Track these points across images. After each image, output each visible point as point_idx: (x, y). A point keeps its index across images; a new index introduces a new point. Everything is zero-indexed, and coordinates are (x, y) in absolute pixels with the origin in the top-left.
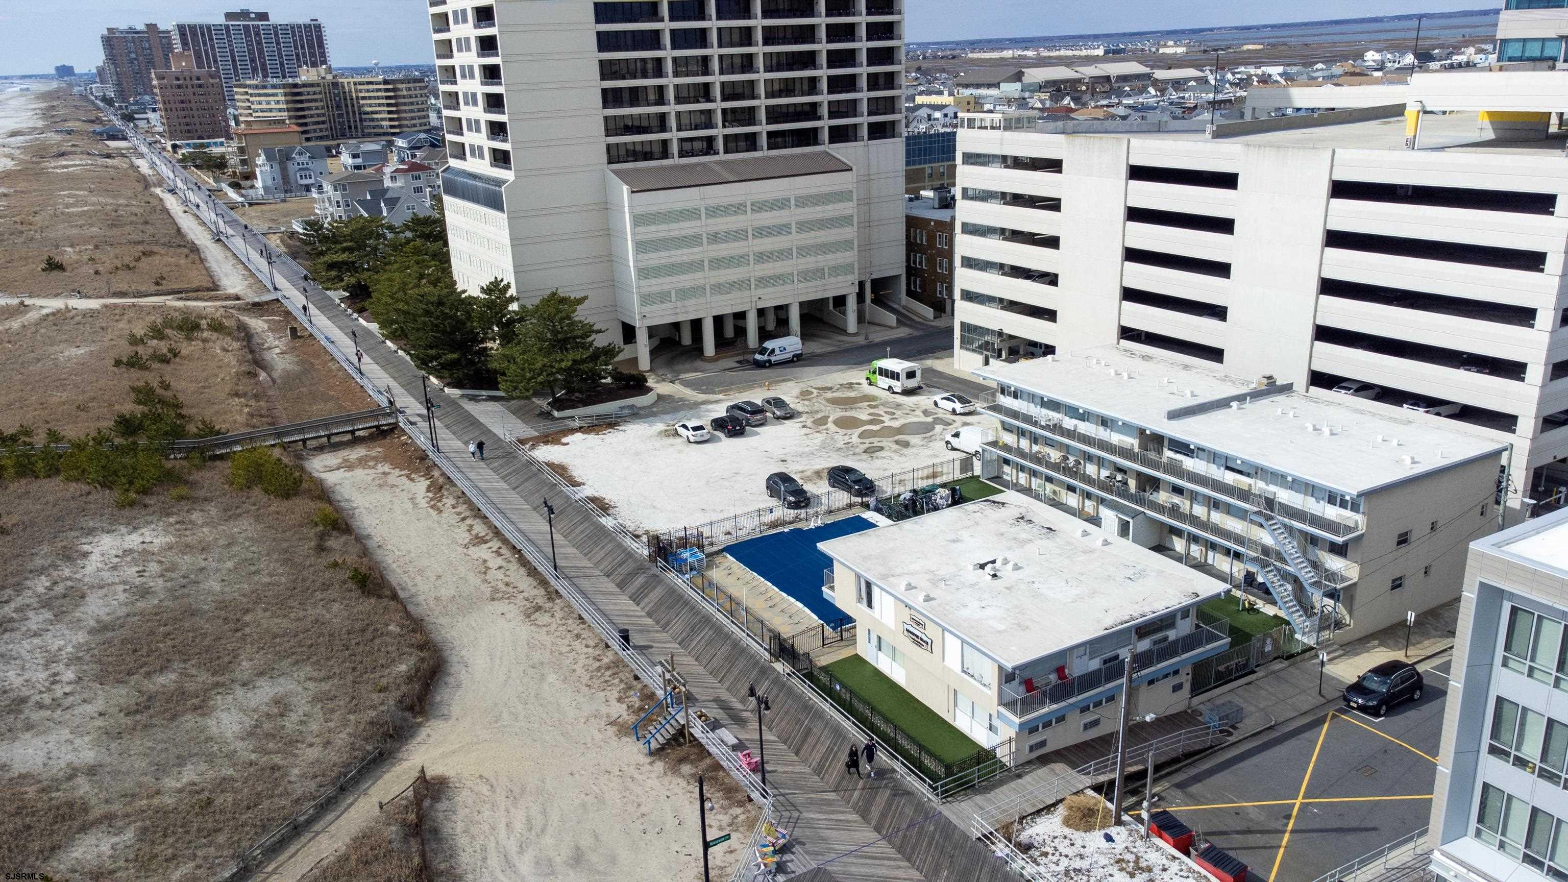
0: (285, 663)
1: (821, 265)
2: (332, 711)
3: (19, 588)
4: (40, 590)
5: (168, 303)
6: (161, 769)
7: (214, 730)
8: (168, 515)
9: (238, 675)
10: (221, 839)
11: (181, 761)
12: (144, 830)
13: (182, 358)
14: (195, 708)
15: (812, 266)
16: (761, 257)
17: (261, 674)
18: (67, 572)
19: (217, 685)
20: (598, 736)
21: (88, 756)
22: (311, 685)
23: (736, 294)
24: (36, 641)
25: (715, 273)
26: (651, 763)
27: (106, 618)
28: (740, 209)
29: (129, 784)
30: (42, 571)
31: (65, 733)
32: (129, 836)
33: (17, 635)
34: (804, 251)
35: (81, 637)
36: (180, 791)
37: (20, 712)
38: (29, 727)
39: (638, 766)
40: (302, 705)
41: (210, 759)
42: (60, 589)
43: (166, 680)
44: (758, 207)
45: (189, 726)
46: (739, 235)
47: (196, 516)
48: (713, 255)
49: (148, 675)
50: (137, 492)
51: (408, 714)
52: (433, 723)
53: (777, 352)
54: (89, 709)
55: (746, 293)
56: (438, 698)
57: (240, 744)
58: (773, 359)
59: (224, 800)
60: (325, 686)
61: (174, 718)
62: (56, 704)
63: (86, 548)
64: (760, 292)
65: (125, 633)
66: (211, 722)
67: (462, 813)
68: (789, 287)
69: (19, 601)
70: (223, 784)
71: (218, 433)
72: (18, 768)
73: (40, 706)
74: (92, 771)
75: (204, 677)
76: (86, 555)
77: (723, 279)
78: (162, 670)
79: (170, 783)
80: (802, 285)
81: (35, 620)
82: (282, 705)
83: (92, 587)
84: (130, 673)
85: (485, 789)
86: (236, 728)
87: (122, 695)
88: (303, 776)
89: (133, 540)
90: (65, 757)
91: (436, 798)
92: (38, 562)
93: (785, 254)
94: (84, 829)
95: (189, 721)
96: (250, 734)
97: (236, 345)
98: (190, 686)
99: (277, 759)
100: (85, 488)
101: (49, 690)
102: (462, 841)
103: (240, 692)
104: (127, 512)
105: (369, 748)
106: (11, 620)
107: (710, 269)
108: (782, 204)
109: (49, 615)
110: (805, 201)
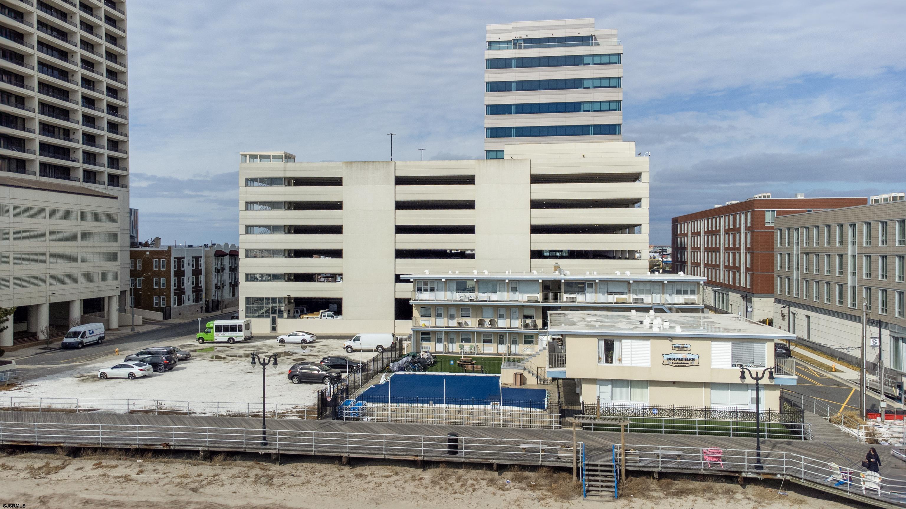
1: (97, 269)
15: (91, 270)
16: (56, 258)
23: (33, 289)
25: (18, 267)
28: (39, 213)
34: (88, 257)
44: (56, 214)
46: (39, 235)
48: (18, 250)
53: (88, 334)
55: (42, 288)
58: (85, 340)
64: (53, 288)
68: (74, 286)
77: (24, 273)
80: (84, 285)
93: (71, 257)
107: (15, 262)
108: (70, 215)
110: (88, 216)
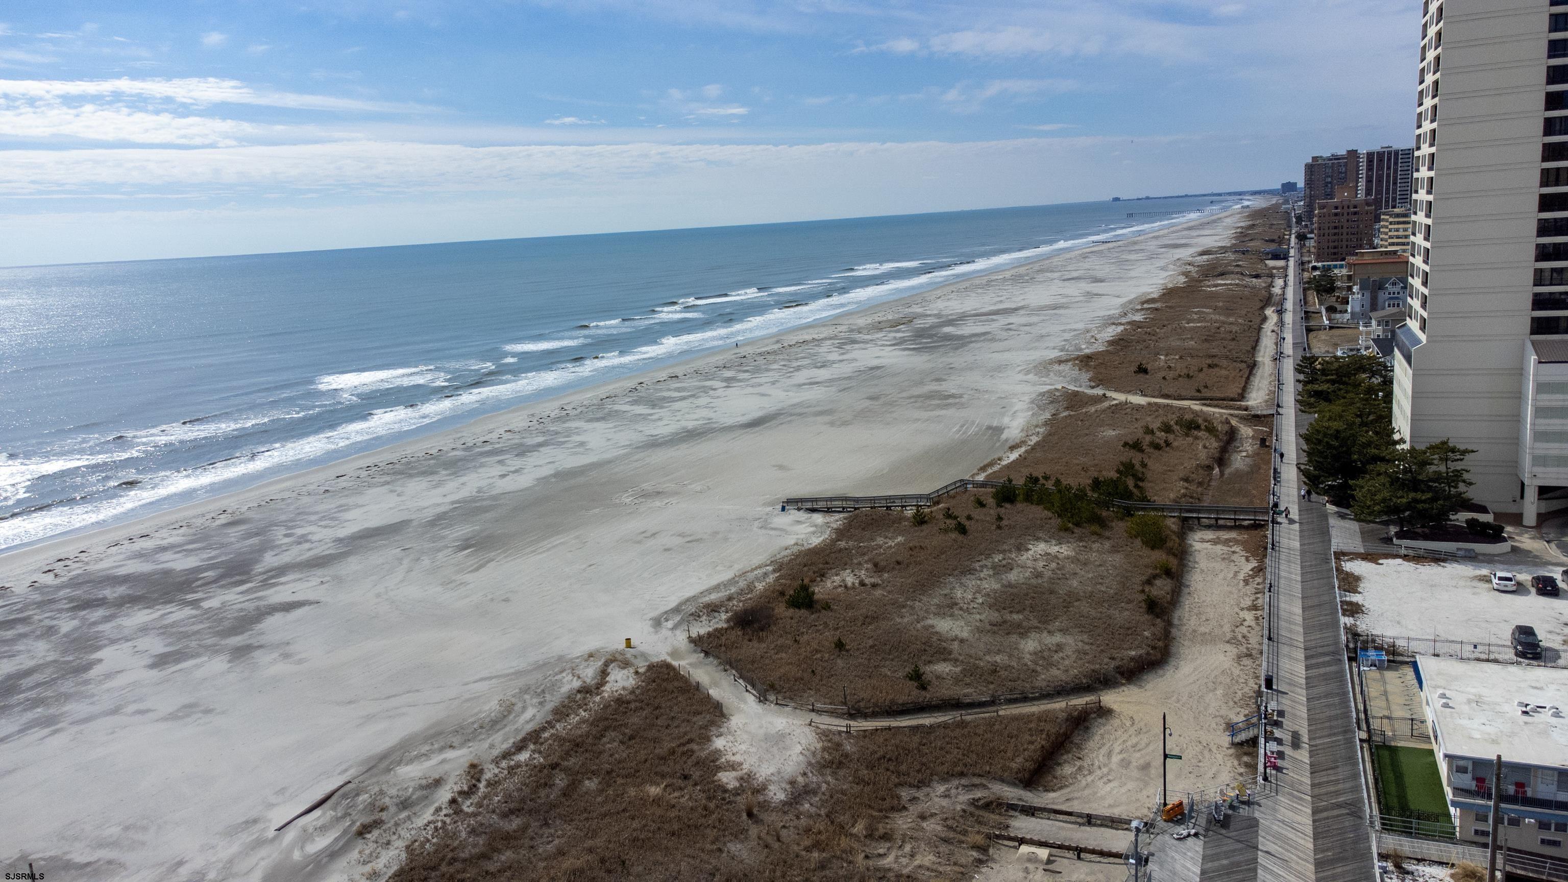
0: (1077, 630)
2: (1081, 659)
3: (988, 556)
4: (996, 560)
5: (1192, 407)
6: (989, 652)
7: (1022, 646)
8: (1081, 541)
9: (1050, 627)
10: (992, 686)
11: (999, 652)
12: (964, 669)
13: (1173, 448)
14: (1020, 633)
17: (1061, 631)
18: (1013, 556)
19: (1037, 627)
20: (1214, 725)
21: (965, 635)
22: (1080, 644)
24: (978, 582)
26: (1228, 748)
27: (1013, 582)
29: (973, 652)
30: (1003, 552)
31: (963, 623)
32: (958, 669)
33: (973, 577)
35: (997, 586)
36: (989, 662)
37: (952, 608)
38: (952, 615)
39: (1219, 747)
40: (1069, 651)
41: (1010, 656)
42: (1004, 562)
43: (1016, 617)
45: (1014, 640)
47: (1096, 546)
49: (1011, 612)
50: (1073, 524)
51: (1118, 675)
52: (1132, 687)
54: (978, 617)
56: (1145, 677)
57: (1028, 656)
59: (1003, 674)
60: (1087, 647)
61: (1008, 634)
62: (967, 610)
63: (1030, 546)
65: (1015, 590)
66: (1023, 642)
67: (1108, 727)
69: (984, 562)
70: (1007, 668)
71: (1149, 501)
72: (938, 629)
73: (961, 609)
74: (962, 641)
75: (1035, 623)
76: (1029, 550)
78: (1018, 612)
79: (988, 658)
81: (985, 572)
82: (1059, 647)
83: (1018, 566)
84: (1004, 609)
85: (1128, 723)
86: (1031, 649)
87: (995, 616)
88: (1044, 680)
89: (1054, 549)
90: (957, 632)
91: (1100, 716)
92: (1006, 547)
94: (945, 660)
95: (1014, 638)
96: (1035, 653)
97: (1216, 444)
98: (1025, 624)
99: (1039, 669)
100: (1050, 514)
101: (969, 603)
102: (1097, 738)
103: (1045, 634)
104: (1062, 534)
105: (1084, 681)
106: (976, 570)
109: (991, 572)
